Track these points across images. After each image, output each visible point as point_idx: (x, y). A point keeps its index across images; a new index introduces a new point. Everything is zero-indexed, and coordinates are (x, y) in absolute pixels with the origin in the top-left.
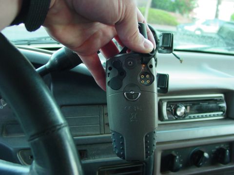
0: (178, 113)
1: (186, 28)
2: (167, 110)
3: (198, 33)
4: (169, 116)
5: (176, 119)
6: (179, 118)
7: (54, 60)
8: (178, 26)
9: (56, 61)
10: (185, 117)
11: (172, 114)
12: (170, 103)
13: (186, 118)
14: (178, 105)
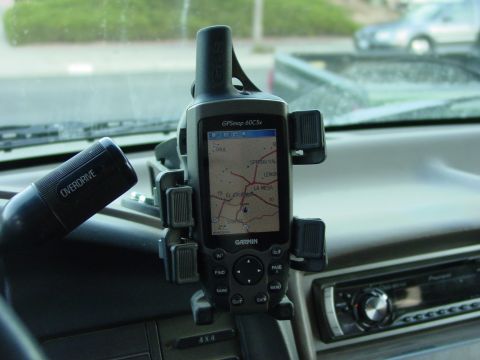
0: (371, 314)
1: (383, 36)
2: (337, 309)
3: (420, 47)
4: (346, 326)
5: (368, 332)
6: (375, 326)
7: (12, 221)
8: (358, 34)
9: (18, 222)
10: (391, 321)
11: (354, 319)
12: (343, 289)
13: (396, 323)
14: (367, 290)
